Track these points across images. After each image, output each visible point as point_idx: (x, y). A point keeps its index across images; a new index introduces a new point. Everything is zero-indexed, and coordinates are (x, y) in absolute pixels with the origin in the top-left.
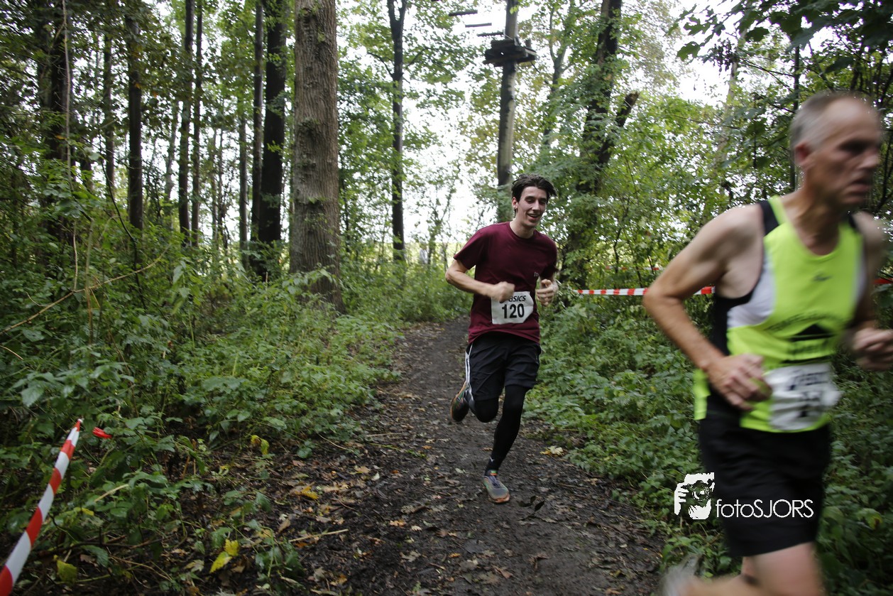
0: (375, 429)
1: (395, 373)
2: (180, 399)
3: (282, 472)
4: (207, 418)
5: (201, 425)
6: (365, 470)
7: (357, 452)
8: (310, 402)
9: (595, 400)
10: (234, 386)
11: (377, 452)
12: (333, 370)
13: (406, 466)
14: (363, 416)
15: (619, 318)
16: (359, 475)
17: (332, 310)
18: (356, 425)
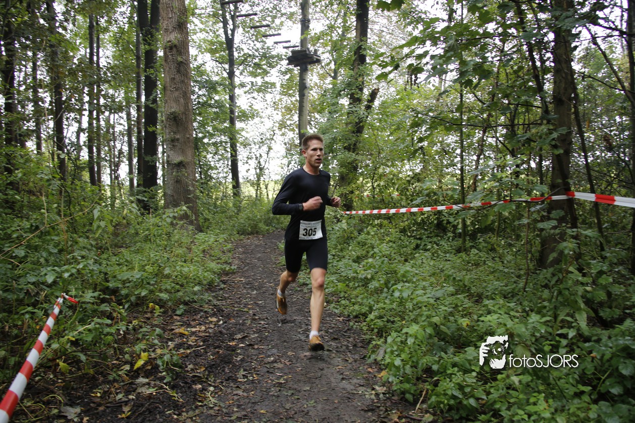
0: (220, 298)
1: (232, 267)
2: (107, 286)
3: (167, 322)
4: (123, 296)
5: (119, 300)
6: (214, 319)
7: (210, 310)
8: (182, 286)
10: (138, 276)
11: (222, 310)
12: (195, 265)
13: (237, 316)
14: (213, 292)
15: (369, 227)
16: (211, 322)
17: (193, 230)
18: (209, 296)
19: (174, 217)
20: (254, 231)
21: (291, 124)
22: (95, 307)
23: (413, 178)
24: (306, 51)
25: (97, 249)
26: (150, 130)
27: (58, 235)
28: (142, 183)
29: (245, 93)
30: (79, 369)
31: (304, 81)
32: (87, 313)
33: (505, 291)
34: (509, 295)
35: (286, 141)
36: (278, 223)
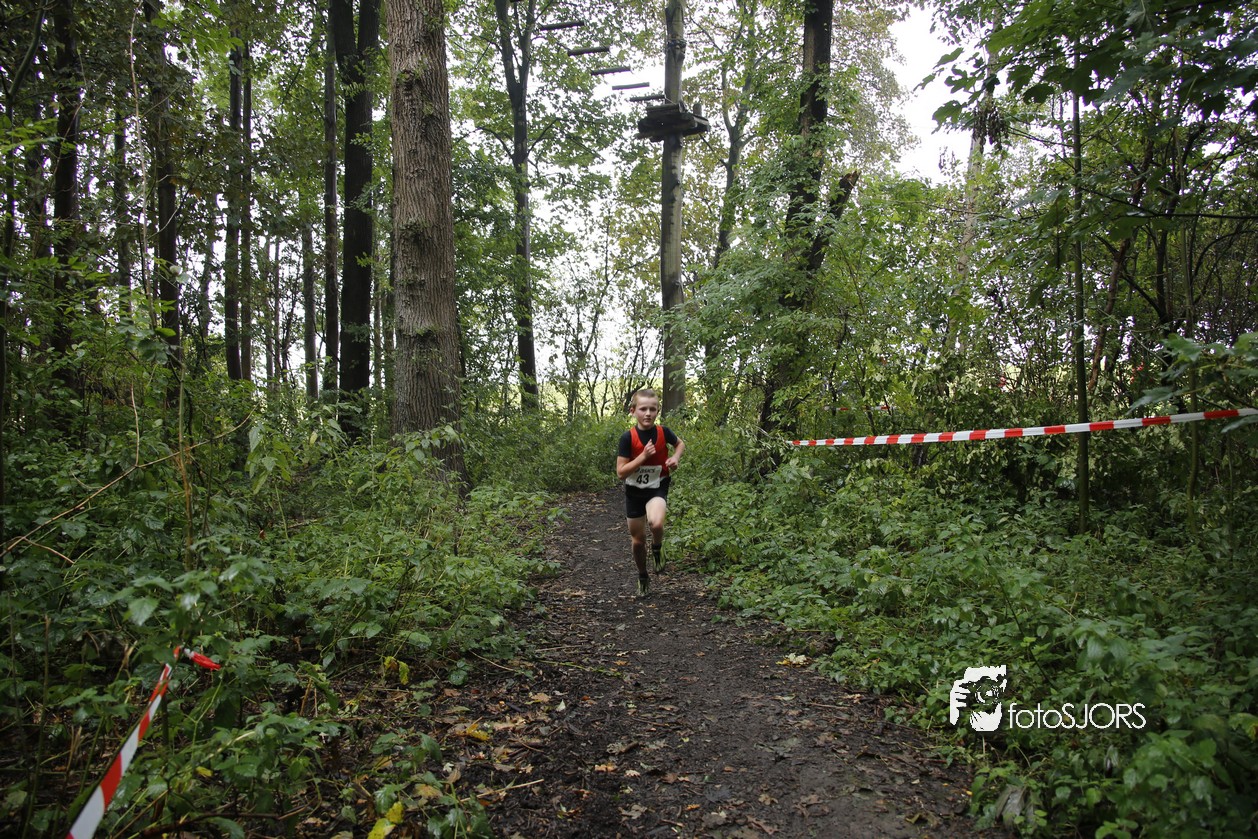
0: (545, 642)
1: (550, 564)
2: (280, 611)
3: (431, 706)
4: (316, 635)
6: (543, 697)
7: (529, 674)
9: (839, 589)
10: (359, 590)
11: (556, 673)
13: (598, 690)
15: (850, 476)
16: (538, 704)
18: (521, 637)
20: (579, 484)
21: (639, 264)
24: (677, 107)
26: (362, 263)
27: (165, 488)
29: (547, 197)
31: (673, 171)
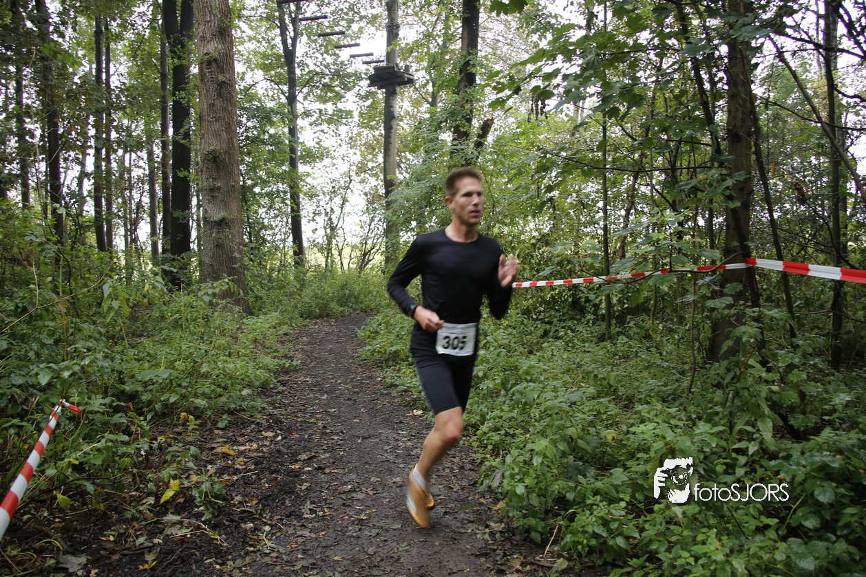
0: (278, 405)
1: (294, 363)
2: (122, 389)
3: (206, 439)
4: (143, 403)
5: (138, 409)
6: (270, 434)
7: (263, 422)
8: (225, 388)
10: (165, 376)
11: (280, 421)
12: (244, 360)
13: (301, 430)
14: (268, 396)
16: (266, 438)
17: (239, 312)
18: (263, 402)
19: (214, 295)
20: (324, 314)
21: (372, 167)
22: (106, 418)
23: (539, 240)
24: (393, 67)
25: (108, 338)
26: (181, 174)
27: (54, 319)
28: (169, 247)
29: (311, 124)
30: (84, 504)
31: (392, 109)
32: (94, 427)
33: (664, 392)
34: (670, 398)
35: (367, 190)
36: (356, 303)
